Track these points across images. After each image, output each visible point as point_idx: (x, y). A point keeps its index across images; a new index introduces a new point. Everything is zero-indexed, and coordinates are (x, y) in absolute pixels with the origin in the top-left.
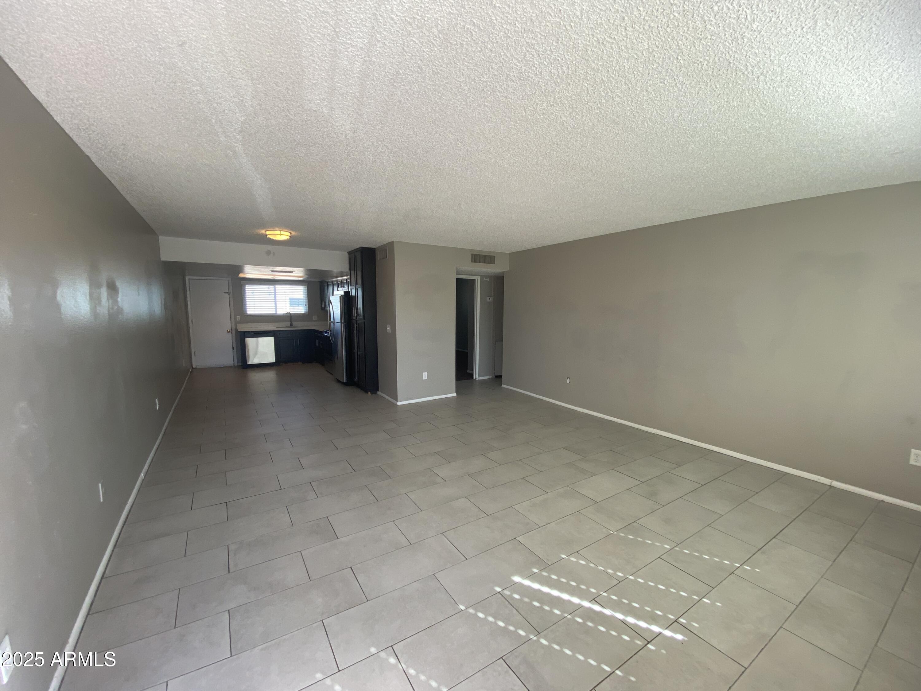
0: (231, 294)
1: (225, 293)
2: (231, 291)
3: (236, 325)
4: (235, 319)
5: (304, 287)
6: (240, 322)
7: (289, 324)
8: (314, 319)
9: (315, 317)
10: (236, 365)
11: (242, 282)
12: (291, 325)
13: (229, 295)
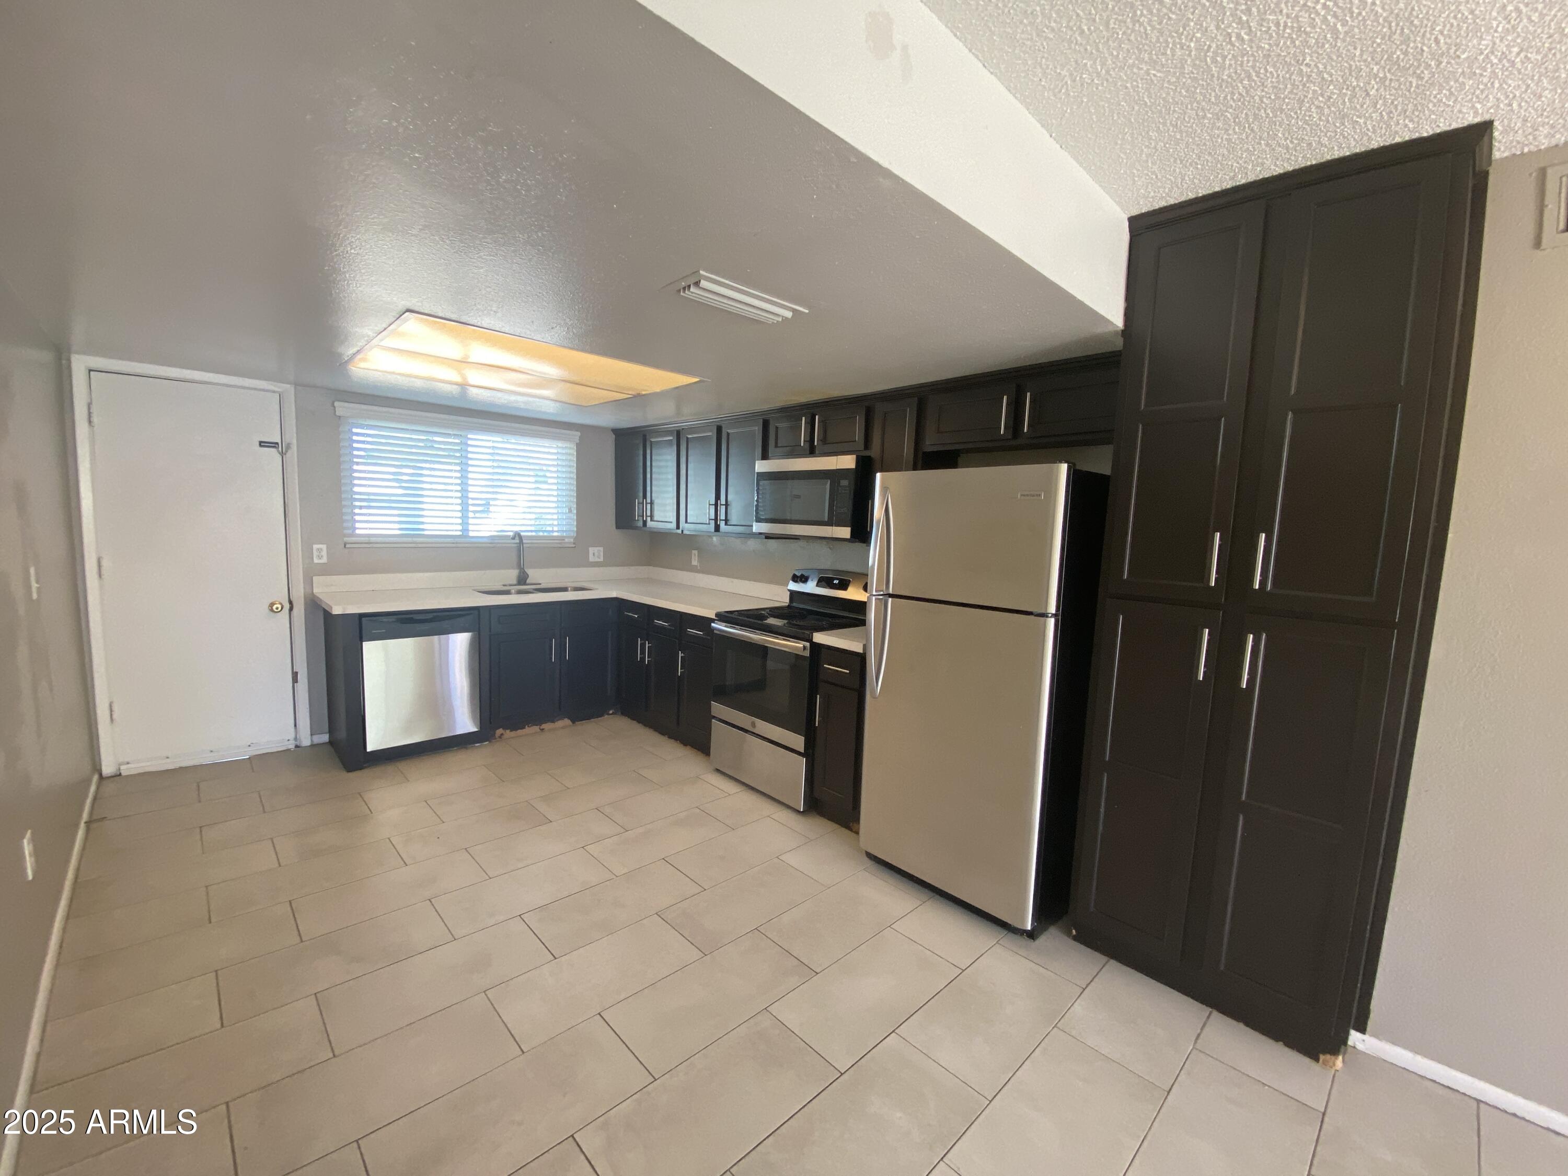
0: (293, 455)
1: (262, 444)
2: (291, 436)
3: (309, 582)
4: (308, 553)
5: (568, 445)
6: (325, 570)
7: (512, 575)
8: (592, 559)
9: (596, 553)
10: (306, 742)
11: (342, 408)
12: (522, 579)
13: (282, 454)
